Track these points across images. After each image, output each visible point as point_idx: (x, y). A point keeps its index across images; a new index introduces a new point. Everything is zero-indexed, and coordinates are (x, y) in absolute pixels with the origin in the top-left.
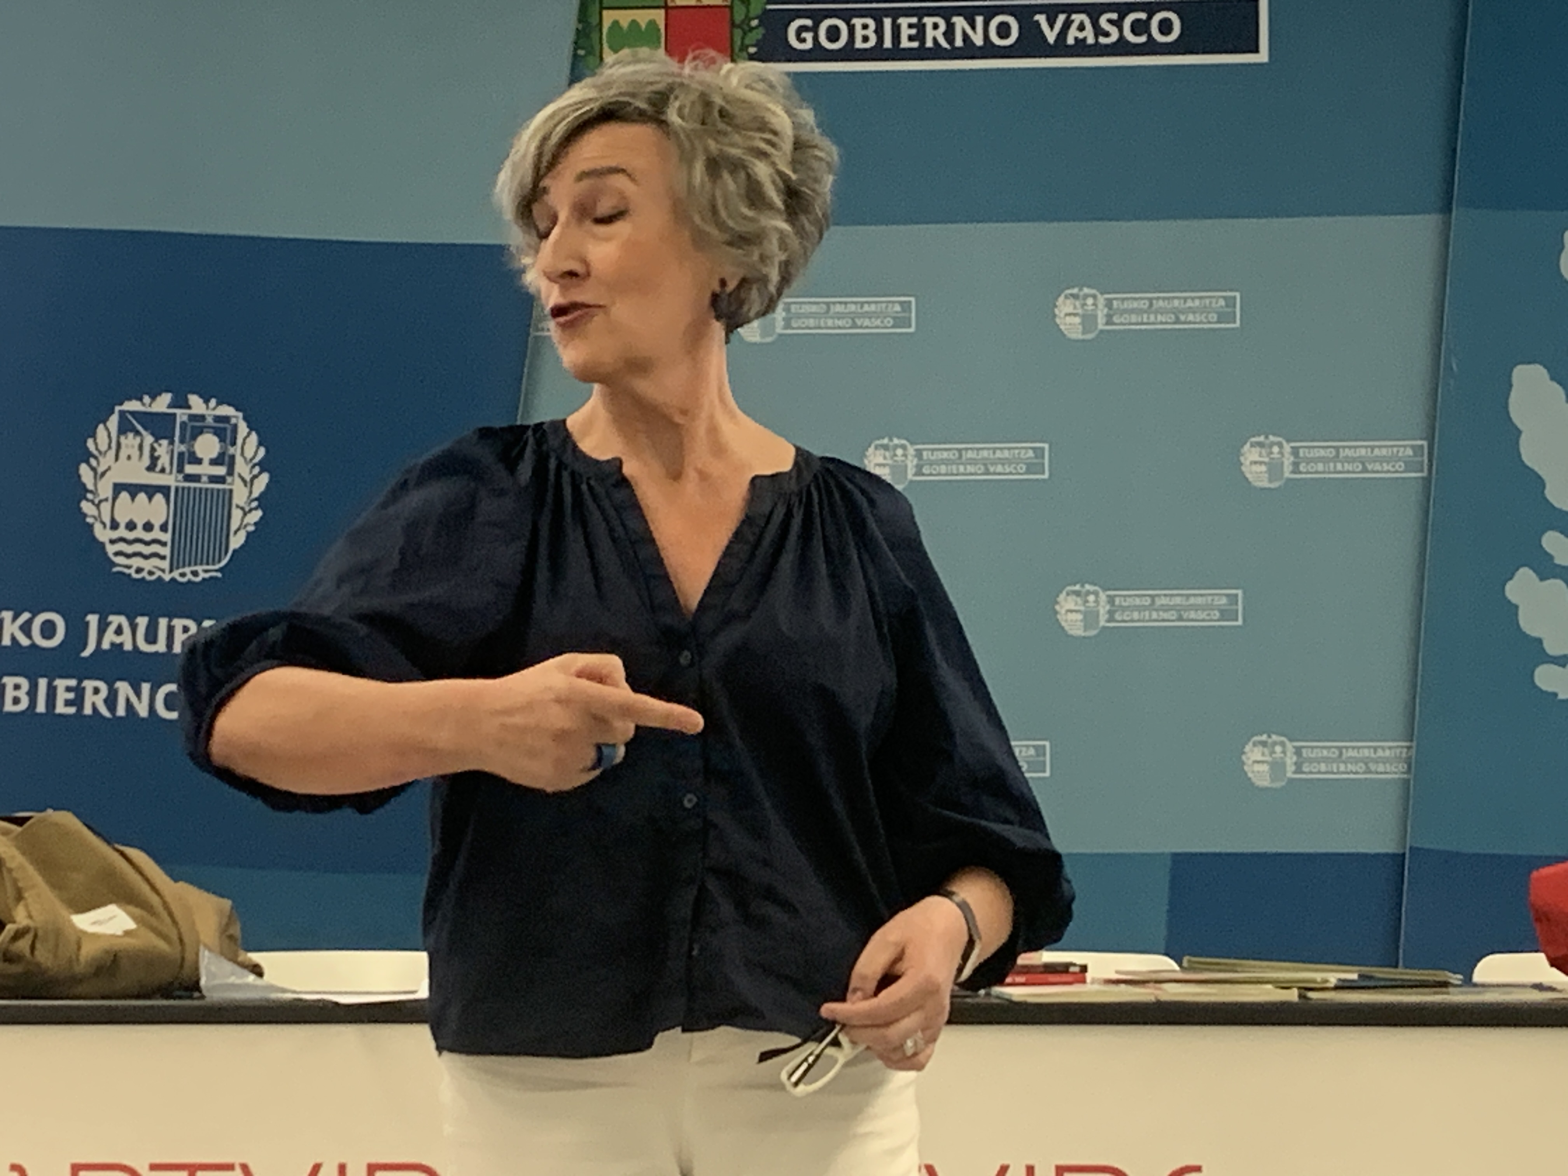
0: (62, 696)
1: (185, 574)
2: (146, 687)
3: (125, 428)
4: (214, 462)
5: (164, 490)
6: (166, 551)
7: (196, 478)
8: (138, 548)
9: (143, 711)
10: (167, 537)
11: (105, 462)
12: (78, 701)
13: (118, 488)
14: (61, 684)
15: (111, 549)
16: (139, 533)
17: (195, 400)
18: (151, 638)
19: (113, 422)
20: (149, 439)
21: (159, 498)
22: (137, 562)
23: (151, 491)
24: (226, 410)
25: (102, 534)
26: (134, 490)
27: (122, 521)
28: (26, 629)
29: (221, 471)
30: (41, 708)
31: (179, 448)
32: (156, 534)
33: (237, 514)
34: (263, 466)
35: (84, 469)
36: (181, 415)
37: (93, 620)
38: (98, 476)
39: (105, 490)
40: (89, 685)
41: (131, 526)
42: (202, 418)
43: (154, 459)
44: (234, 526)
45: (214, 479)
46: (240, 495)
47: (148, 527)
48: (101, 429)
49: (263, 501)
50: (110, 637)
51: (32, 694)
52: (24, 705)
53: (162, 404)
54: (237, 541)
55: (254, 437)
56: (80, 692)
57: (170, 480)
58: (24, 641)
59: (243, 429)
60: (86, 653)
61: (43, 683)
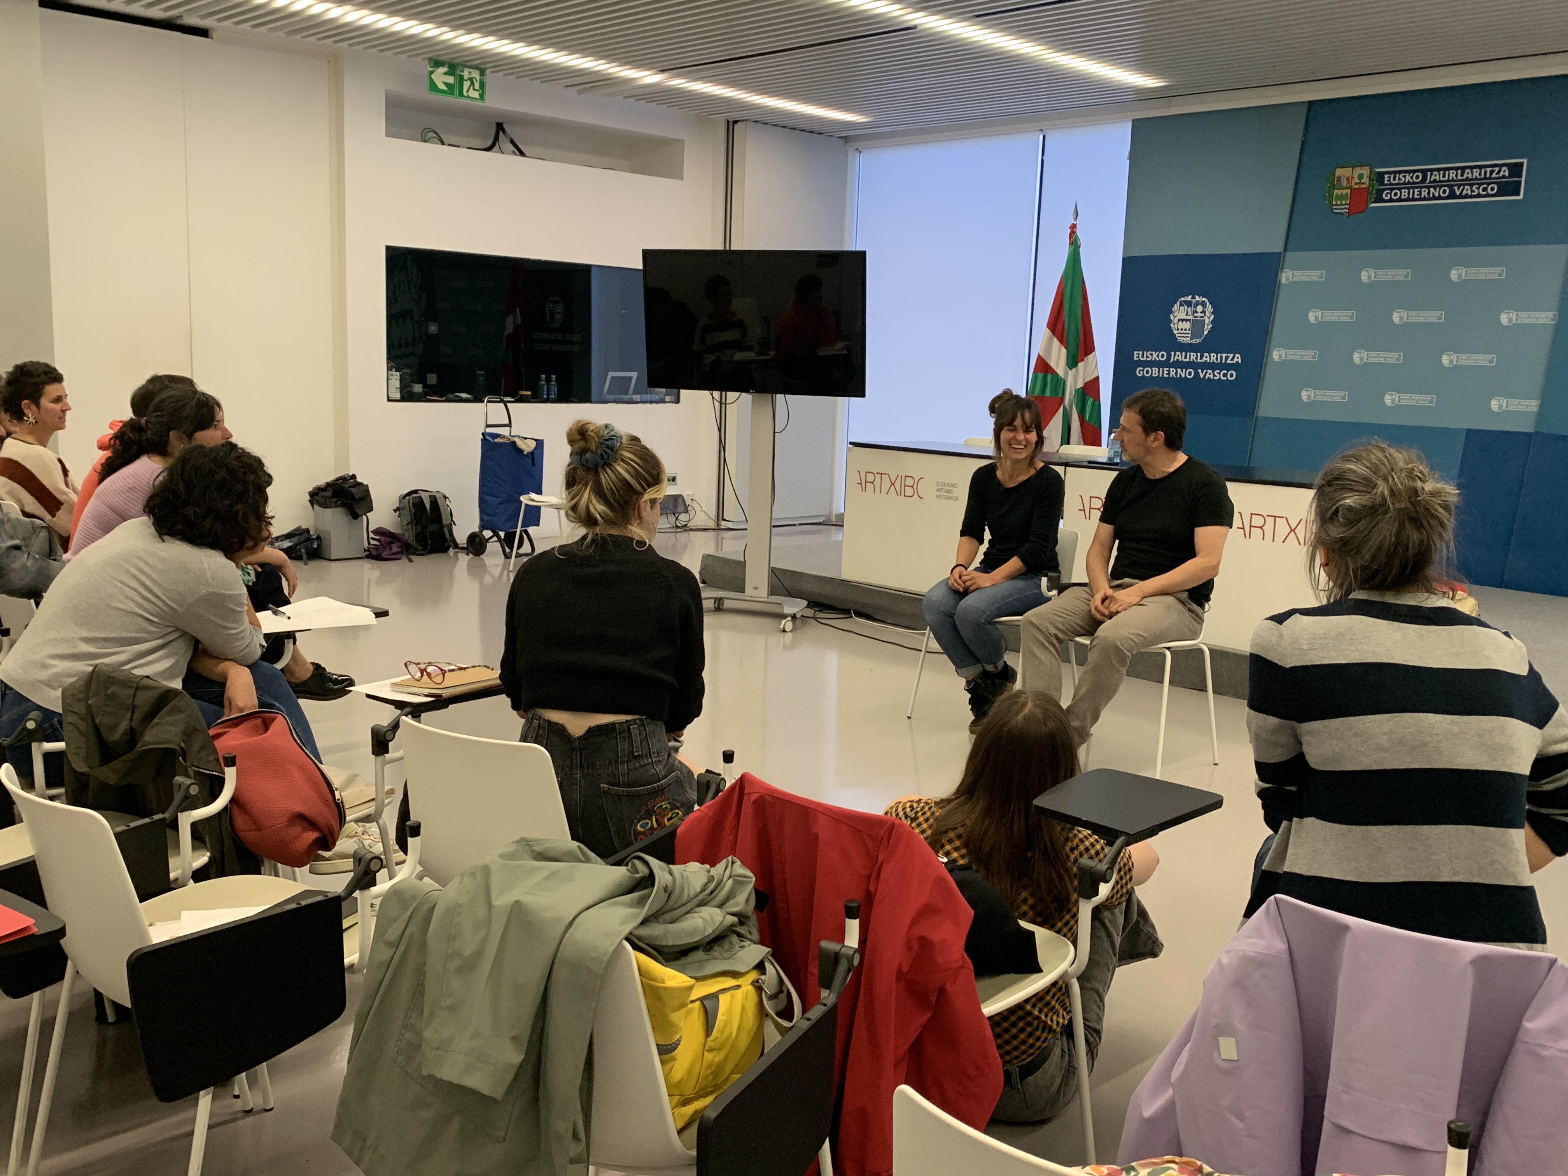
0: (1165, 372)
1: (1194, 341)
2: (1184, 370)
3: (1181, 305)
4: (1201, 313)
5: (1189, 320)
6: (1189, 336)
7: (1197, 317)
8: (1183, 335)
9: (1183, 376)
10: (1190, 332)
11: (1176, 314)
12: (1169, 374)
13: (1179, 320)
14: (1165, 369)
15: (1177, 336)
16: (1183, 331)
17: (1197, 297)
18: (1186, 358)
19: (1178, 303)
20: (1186, 307)
21: (1188, 322)
22: (1183, 339)
23: (1186, 320)
24: (1204, 299)
25: (1175, 332)
26: (1182, 320)
27: (1180, 328)
28: (1158, 356)
29: (1203, 315)
30: (1161, 375)
31: (1193, 309)
32: (1187, 331)
33: (1206, 326)
34: (1212, 313)
35: (1171, 315)
36: (1194, 301)
37: (1173, 353)
38: (1175, 317)
39: (1176, 321)
40: (1171, 369)
41: (1182, 330)
42: (1198, 301)
43: (1187, 312)
44: (1206, 328)
45: (1201, 317)
46: (1207, 321)
47: (1186, 330)
48: (1175, 306)
49: (1212, 322)
50: (1176, 357)
51: (1159, 372)
52: (1157, 375)
53: (1189, 298)
54: (1206, 333)
55: (1211, 306)
56: (1169, 371)
57: (1190, 318)
58: (1157, 359)
59: (1208, 304)
60: (1171, 361)
61: (1161, 369)
